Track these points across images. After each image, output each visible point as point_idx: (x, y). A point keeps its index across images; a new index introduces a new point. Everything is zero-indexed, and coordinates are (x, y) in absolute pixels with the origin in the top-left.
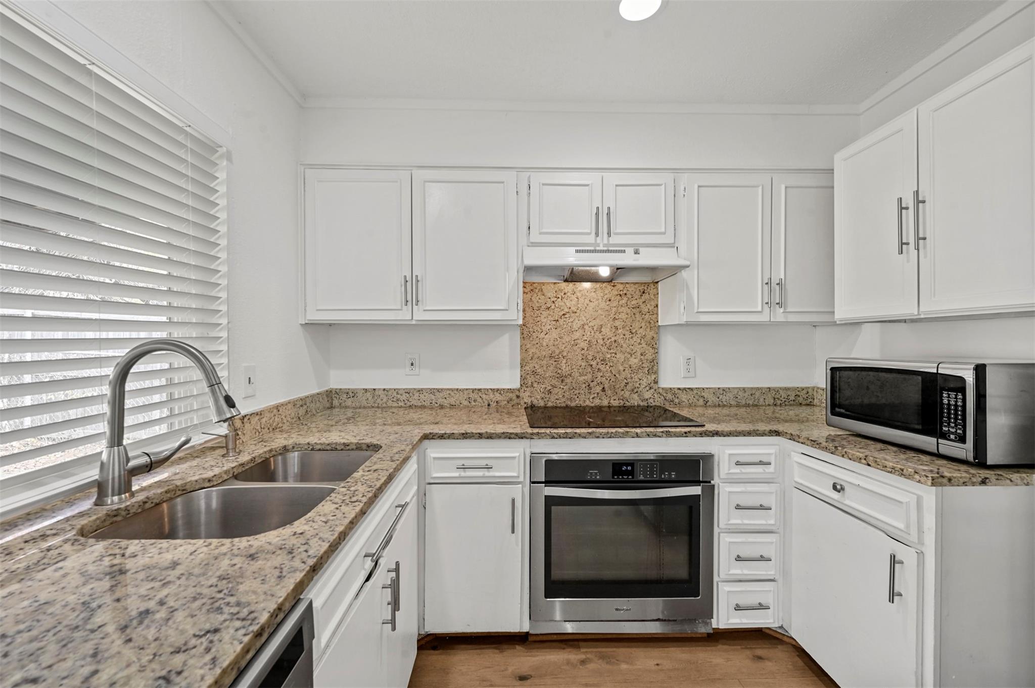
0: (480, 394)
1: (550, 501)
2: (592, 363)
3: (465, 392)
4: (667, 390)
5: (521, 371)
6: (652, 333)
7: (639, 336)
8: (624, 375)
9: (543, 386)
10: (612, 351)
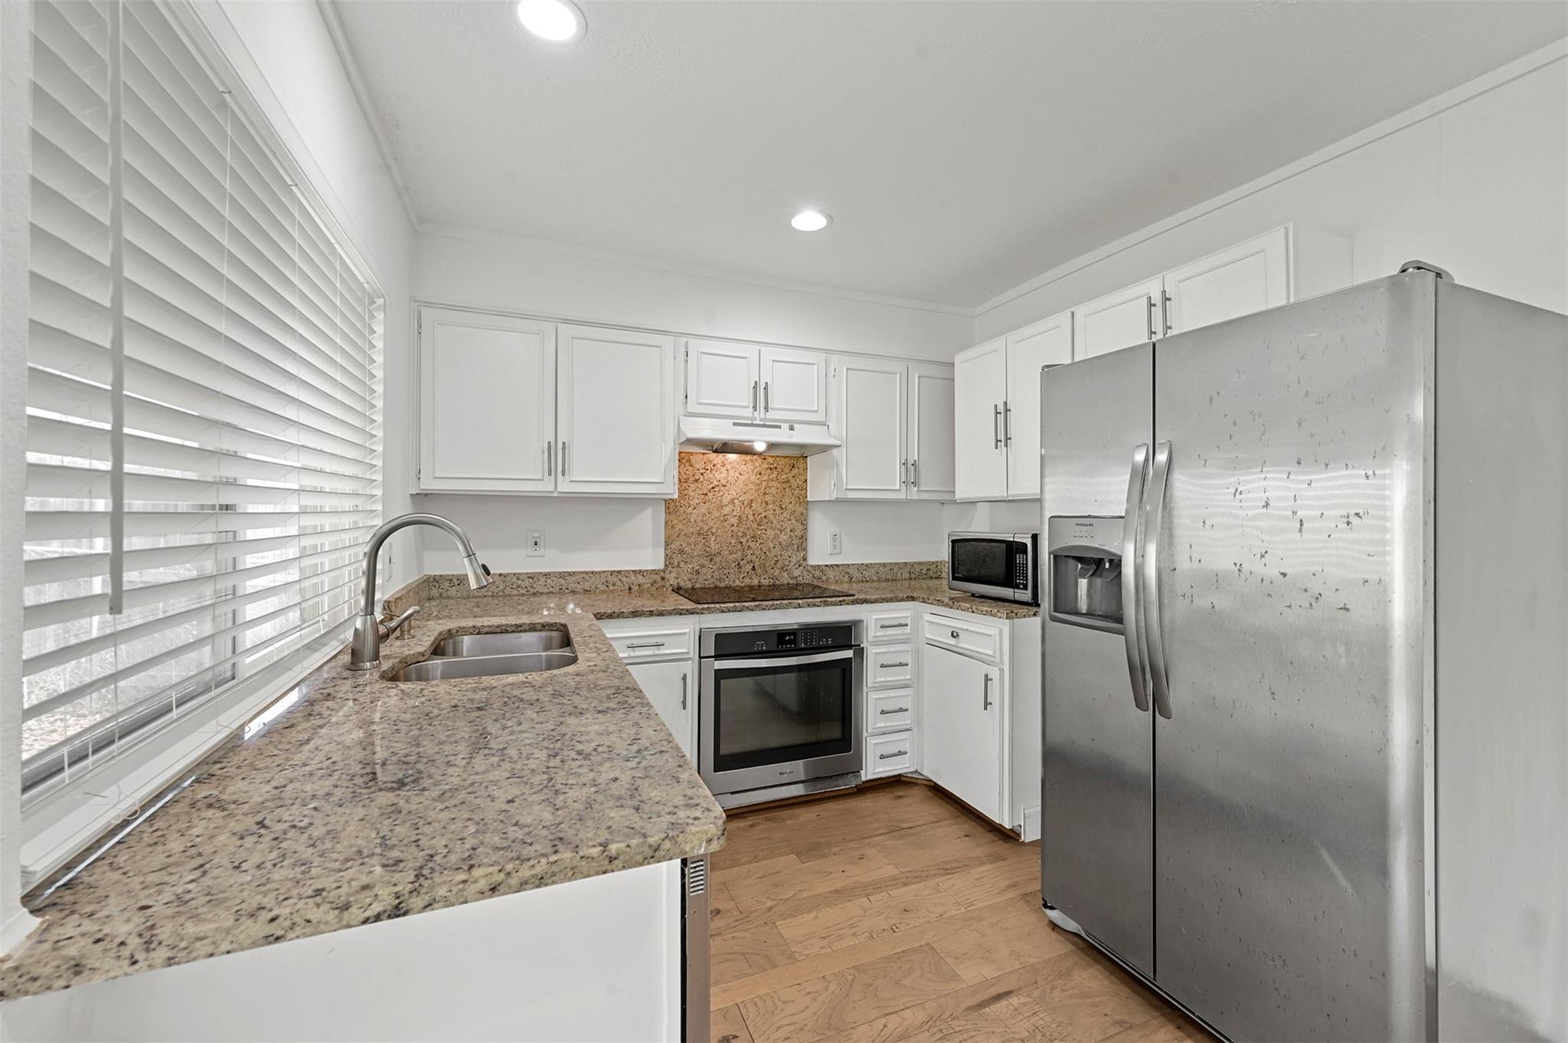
0: (620, 577)
1: (720, 675)
2: (742, 540)
3: (602, 575)
4: (814, 567)
5: (666, 549)
6: (801, 509)
7: (789, 511)
8: (774, 552)
9: (691, 566)
10: (762, 527)
